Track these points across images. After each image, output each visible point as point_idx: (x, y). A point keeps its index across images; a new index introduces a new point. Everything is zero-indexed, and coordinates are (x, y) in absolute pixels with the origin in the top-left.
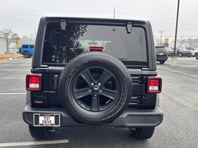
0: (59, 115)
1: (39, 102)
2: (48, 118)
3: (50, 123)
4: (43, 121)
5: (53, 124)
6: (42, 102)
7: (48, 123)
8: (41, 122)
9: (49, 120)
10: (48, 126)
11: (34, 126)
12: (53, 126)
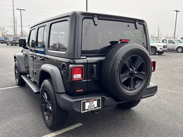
0: (100, 99)
1: (80, 91)
2: (92, 103)
3: (93, 107)
4: (88, 106)
5: (96, 108)
6: (82, 90)
7: (92, 107)
8: (87, 108)
9: (93, 105)
10: (93, 110)
11: (82, 112)
12: (97, 109)
